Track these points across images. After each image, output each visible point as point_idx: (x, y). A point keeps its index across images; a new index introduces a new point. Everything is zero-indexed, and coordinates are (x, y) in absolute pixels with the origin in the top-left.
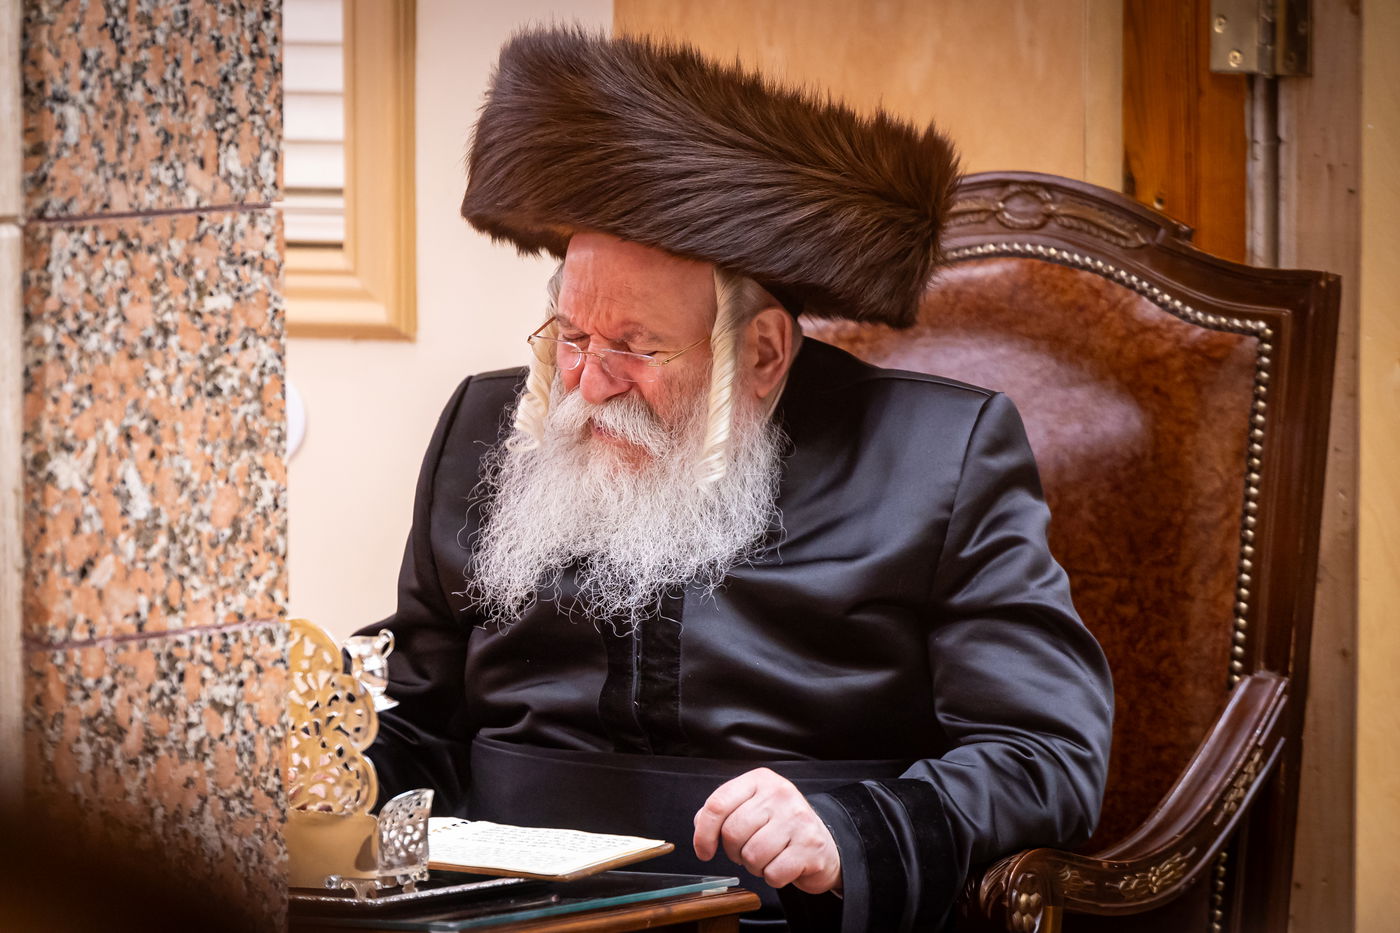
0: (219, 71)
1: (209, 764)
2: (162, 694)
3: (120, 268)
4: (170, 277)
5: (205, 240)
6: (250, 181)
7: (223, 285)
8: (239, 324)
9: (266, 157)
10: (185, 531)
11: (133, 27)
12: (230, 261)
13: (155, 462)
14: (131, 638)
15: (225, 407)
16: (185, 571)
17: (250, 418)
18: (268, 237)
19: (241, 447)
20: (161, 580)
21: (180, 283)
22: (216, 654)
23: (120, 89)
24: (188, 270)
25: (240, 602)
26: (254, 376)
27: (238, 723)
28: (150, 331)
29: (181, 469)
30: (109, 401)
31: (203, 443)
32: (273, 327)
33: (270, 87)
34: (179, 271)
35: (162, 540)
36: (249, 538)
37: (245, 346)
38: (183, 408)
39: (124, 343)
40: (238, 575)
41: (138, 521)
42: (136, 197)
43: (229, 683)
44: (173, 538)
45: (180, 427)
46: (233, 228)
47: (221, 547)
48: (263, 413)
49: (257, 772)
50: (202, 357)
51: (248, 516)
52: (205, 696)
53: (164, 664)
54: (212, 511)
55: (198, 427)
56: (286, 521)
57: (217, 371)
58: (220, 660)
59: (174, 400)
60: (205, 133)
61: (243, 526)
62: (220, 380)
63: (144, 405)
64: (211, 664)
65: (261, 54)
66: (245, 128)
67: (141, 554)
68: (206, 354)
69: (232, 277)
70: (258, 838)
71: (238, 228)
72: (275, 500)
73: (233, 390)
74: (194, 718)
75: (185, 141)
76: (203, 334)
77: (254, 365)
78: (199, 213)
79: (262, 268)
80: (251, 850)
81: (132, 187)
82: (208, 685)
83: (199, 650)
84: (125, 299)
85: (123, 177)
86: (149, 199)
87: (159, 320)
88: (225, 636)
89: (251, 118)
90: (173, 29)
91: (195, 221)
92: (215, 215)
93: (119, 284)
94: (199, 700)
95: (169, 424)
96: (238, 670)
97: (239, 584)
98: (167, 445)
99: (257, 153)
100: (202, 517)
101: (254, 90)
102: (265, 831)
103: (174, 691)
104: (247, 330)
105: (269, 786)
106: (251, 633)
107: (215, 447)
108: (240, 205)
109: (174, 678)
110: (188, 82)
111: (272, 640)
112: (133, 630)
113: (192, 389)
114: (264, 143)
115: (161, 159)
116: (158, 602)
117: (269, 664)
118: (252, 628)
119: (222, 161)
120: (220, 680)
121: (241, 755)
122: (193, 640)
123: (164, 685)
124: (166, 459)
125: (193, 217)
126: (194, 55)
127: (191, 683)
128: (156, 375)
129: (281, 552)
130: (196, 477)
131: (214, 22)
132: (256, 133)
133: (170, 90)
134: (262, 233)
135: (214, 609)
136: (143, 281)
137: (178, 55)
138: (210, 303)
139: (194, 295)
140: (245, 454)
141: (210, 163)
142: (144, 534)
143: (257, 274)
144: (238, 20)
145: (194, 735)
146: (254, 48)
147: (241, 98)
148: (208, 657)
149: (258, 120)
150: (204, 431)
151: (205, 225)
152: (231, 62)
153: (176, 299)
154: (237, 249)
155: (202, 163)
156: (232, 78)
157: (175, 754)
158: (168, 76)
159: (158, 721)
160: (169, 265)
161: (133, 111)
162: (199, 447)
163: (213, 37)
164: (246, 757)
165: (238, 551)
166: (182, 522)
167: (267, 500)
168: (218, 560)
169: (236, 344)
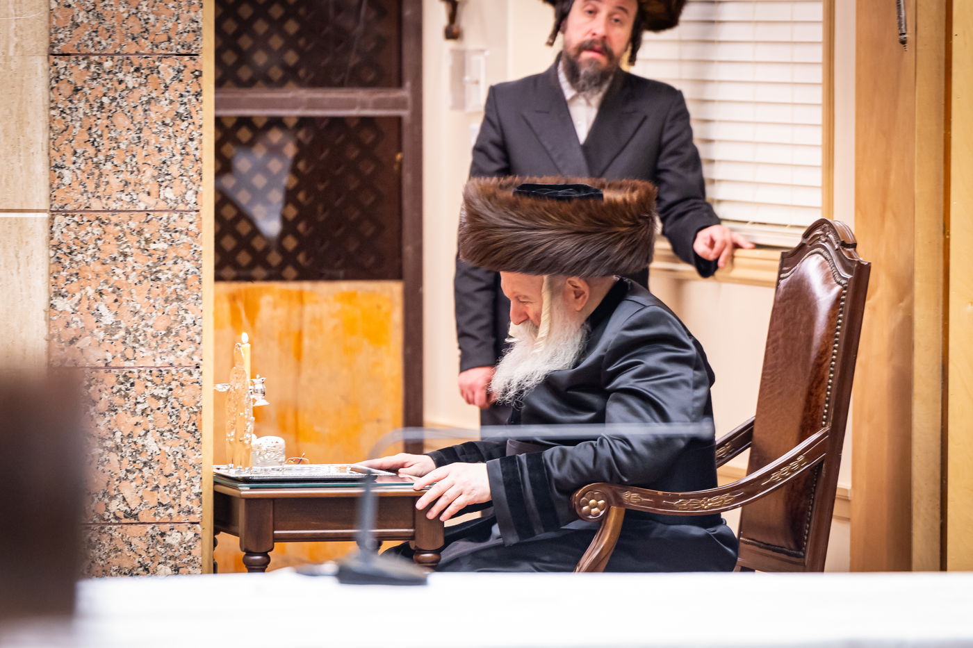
0: (161, 160)
1: (150, 418)
2: (119, 390)
3: (97, 231)
4: (128, 236)
5: (150, 222)
6: (180, 201)
7: (161, 240)
8: (172, 254)
9: (190, 193)
10: (137, 330)
11: (106, 142)
12: (167, 230)
13: (118, 303)
14: (101, 368)
15: (162, 286)
16: (136, 345)
17: (178, 290)
18: (191, 223)
19: (172, 301)
20: (122, 348)
21: (136, 238)
22: (155, 377)
23: (97, 165)
24: (140, 233)
25: (171, 359)
26: (181, 274)
27: (169, 405)
28: (116, 255)
29: (135, 307)
30: (89, 280)
31: (149, 298)
32: (194, 257)
33: (193, 167)
34: (135, 233)
35: (122, 333)
36: (177, 334)
37: (175, 263)
38: (136, 284)
39: (99, 259)
40: (170, 349)
41: (106, 325)
42: (106, 205)
43: (164, 389)
44: (128, 332)
45: (133, 291)
46: (168, 218)
47: (159, 337)
48: (187, 289)
49: (181, 423)
50: (148, 266)
51: (176, 327)
52: (148, 392)
53: (121, 379)
54: (154, 324)
55: (146, 292)
56: (202, 330)
57: (157, 272)
58: (158, 380)
59: (130, 281)
60: (151, 182)
61: (174, 331)
62: (159, 275)
63: (111, 282)
64: (151, 381)
65: (188, 154)
66: (177, 182)
67: (108, 337)
68: (151, 265)
69: (169, 237)
70: (182, 448)
71: (172, 219)
72: (194, 321)
73: (168, 279)
74: (140, 400)
75: (138, 185)
76: (149, 257)
77: (181, 271)
78: (147, 212)
79: (187, 234)
80: (177, 453)
81: (104, 201)
82: (149, 389)
83: (143, 375)
84: (100, 243)
85: (98, 197)
86: (114, 206)
87: (121, 251)
88: (161, 371)
89: (180, 177)
90: (131, 143)
91: (146, 215)
92: (157, 213)
93: (96, 236)
94: (144, 393)
95: (127, 290)
96: (169, 384)
97: (170, 352)
98: (125, 298)
99: (184, 191)
100: (147, 325)
101: (183, 167)
102: (187, 446)
103: (127, 389)
104: (176, 257)
105: (189, 429)
106: (177, 372)
107: (155, 300)
108: (174, 210)
109: (129, 385)
110: (140, 163)
111: (191, 374)
112: (103, 365)
113: (141, 278)
114: (189, 187)
115: (123, 191)
116: (119, 356)
117: (189, 383)
118: (178, 369)
119: (161, 193)
120: (158, 388)
121: (171, 416)
122: (140, 371)
123: (123, 387)
124: (125, 303)
125: (144, 214)
126: (144, 153)
127: (139, 387)
128: (118, 271)
129: (198, 342)
130: (144, 311)
131: (157, 141)
132: (184, 183)
133: (129, 166)
134: (187, 221)
135: (154, 360)
136: (111, 236)
137: (134, 153)
138: (152, 246)
139: (143, 243)
140: (175, 304)
141: (154, 193)
142: (110, 330)
143: (183, 236)
144: (173, 141)
145: (140, 407)
146: (183, 151)
147: (174, 170)
148: (150, 378)
149: (185, 179)
150: (149, 294)
151: (149, 217)
152: (168, 157)
153: (132, 244)
154: (171, 226)
155: (149, 194)
156: (169, 163)
157: (129, 413)
158: (128, 160)
159: (117, 400)
160: (128, 231)
161: (105, 173)
162: (146, 300)
163: (157, 147)
164: (174, 417)
165: (171, 341)
166: (135, 326)
167: (189, 321)
168: (157, 342)
169: (170, 263)
